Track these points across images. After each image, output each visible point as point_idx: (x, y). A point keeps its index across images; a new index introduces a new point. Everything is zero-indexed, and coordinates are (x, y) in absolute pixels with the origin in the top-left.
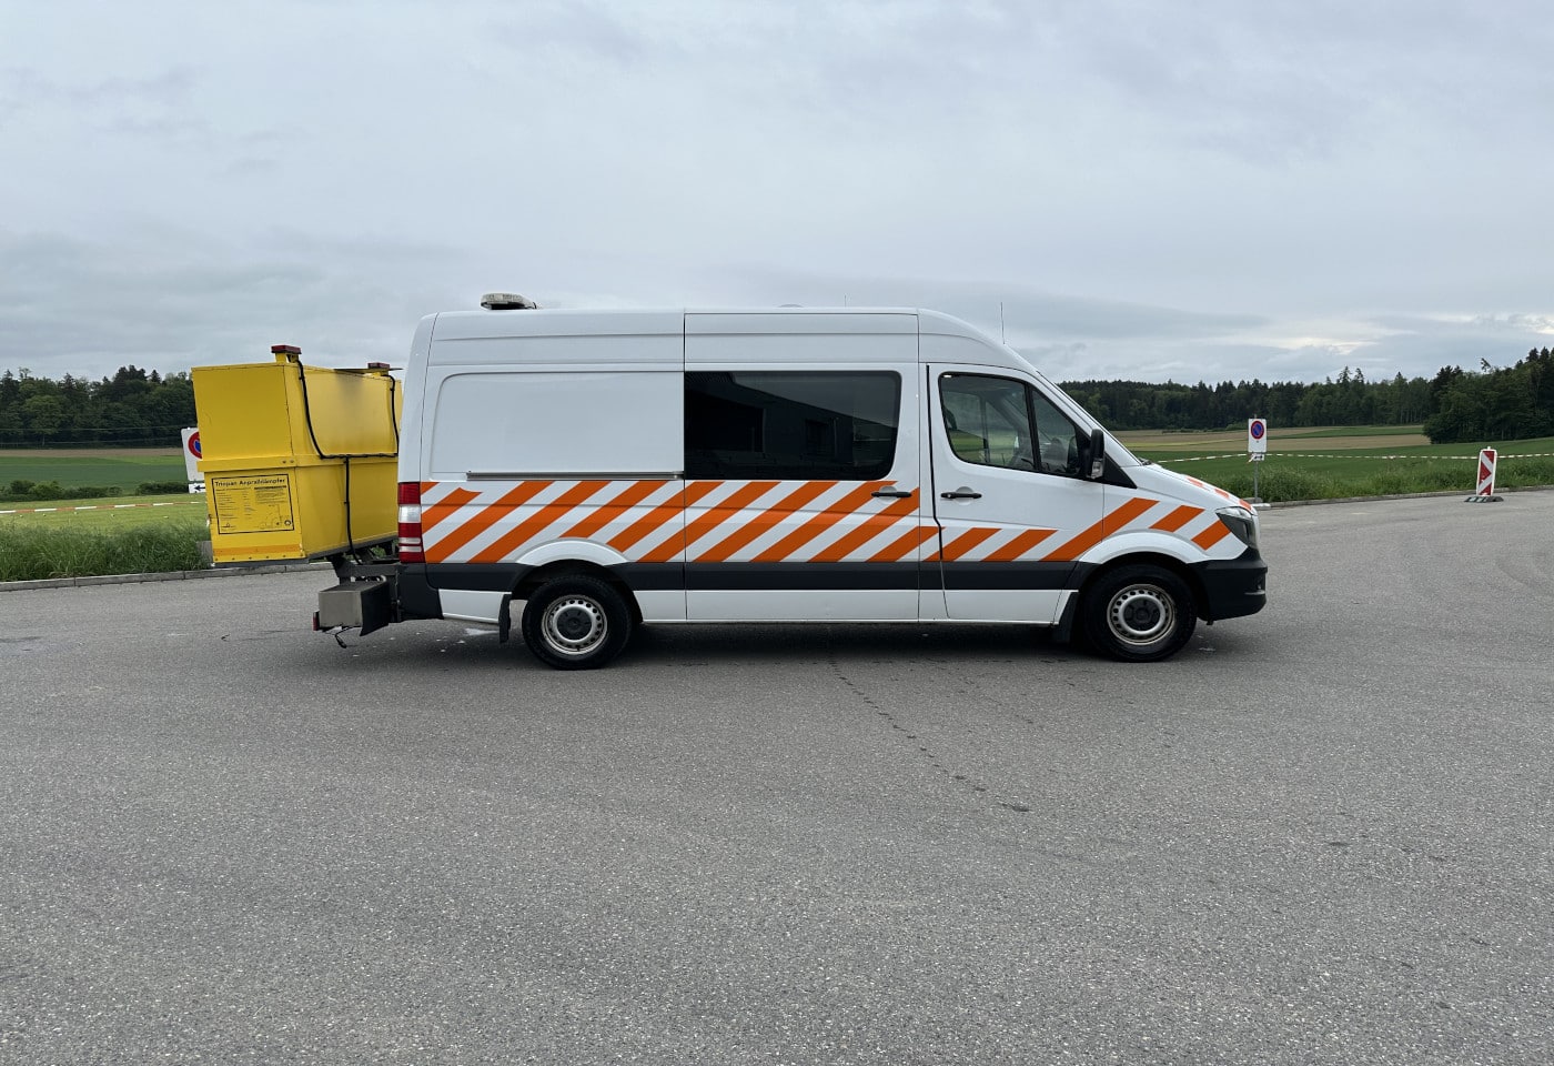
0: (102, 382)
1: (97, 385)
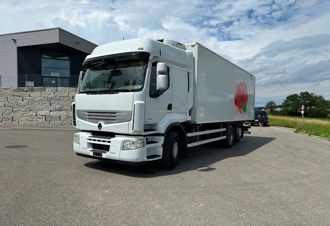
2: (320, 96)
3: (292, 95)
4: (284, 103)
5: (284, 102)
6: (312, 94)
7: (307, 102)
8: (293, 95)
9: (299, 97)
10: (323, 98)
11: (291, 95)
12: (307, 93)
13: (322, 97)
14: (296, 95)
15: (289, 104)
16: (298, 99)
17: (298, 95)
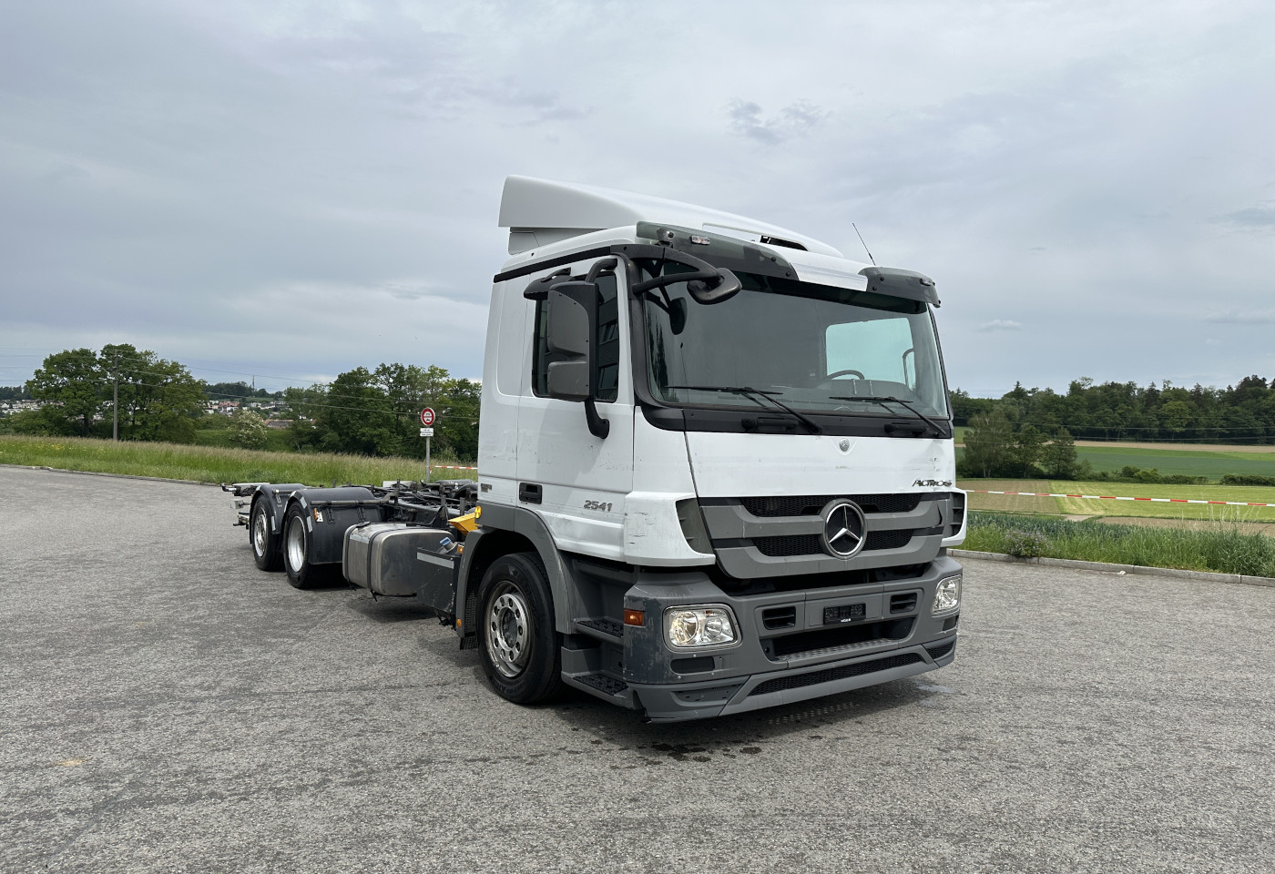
0: (1226, 390)
1: (1222, 392)
2: (174, 363)
3: (70, 352)
4: (34, 381)
5: (33, 377)
6: (147, 353)
7: (130, 381)
8: (74, 352)
9: (100, 362)
10: (186, 370)
11: (66, 353)
12: (127, 350)
13: (183, 366)
14: (84, 353)
15: (57, 390)
16: (94, 368)
17: (95, 355)
